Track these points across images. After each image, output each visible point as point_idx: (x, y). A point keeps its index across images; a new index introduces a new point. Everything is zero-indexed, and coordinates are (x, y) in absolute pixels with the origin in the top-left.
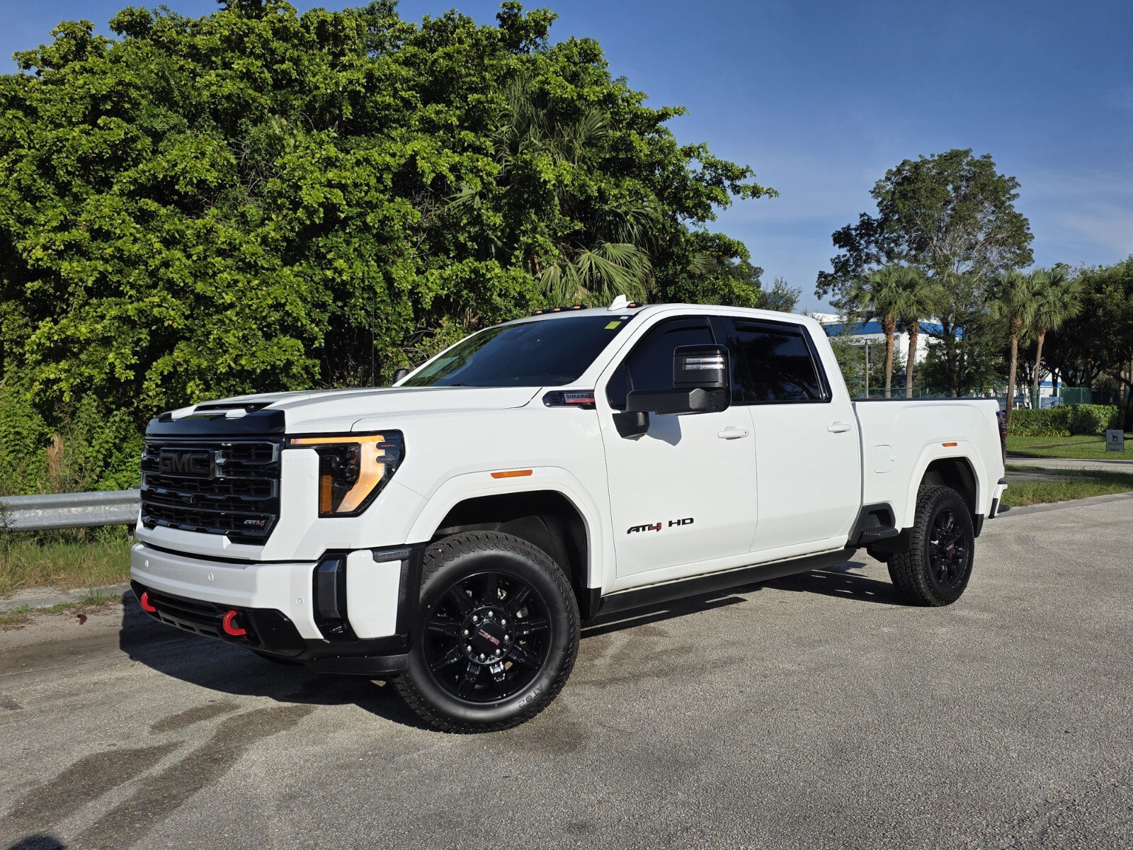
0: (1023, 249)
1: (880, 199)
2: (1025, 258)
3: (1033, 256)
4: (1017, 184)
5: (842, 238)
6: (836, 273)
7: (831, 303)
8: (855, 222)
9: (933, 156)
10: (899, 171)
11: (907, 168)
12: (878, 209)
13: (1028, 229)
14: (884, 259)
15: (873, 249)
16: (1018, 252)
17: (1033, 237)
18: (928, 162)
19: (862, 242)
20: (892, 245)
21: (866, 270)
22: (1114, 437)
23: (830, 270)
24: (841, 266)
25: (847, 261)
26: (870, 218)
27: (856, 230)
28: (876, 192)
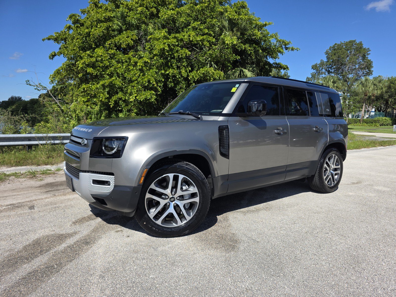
0: (370, 71)
1: (327, 55)
2: (370, 73)
3: (373, 73)
4: (370, 50)
5: (314, 67)
8: (319, 62)
9: (344, 42)
11: (336, 46)
12: (326, 58)
13: (372, 64)
14: (327, 74)
15: (324, 70)
16: (368, 71)
17: (373, 67)
18: (343, 44)
19: (321, 68)
20: (330, 69)
21: (321, 77)
25: (316, 74)
26: (323, 61)
27: (319, 65)
28: (327, 53)
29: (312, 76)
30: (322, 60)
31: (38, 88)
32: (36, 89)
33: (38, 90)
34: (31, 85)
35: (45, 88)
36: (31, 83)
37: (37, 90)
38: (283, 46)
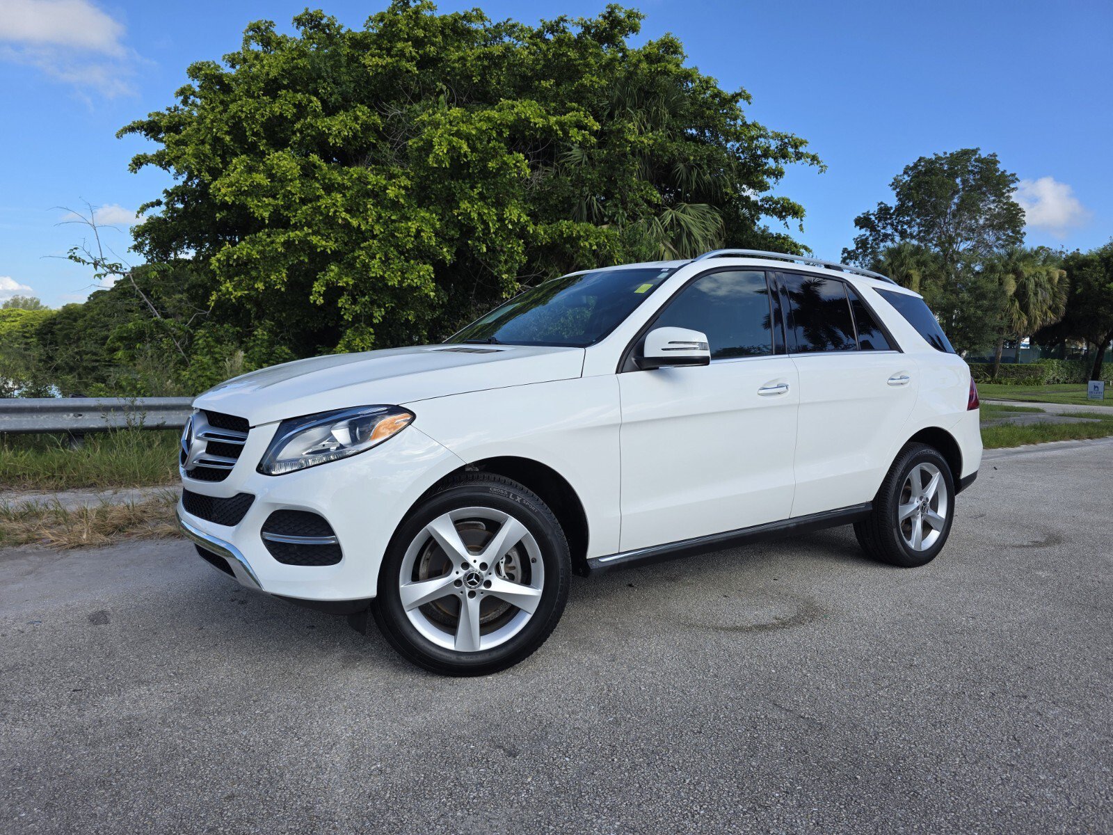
0: (1018, 232)
1: (898, 190)
2: (1018, 239)
3: (1024, 238)
4: (1017, 179)
5: (862, 222)
6: (857, 249)
8: (874, 209)
9: (945, 153)
10: (916, 166)
11: (922, 164)
12: (896, 199)
13: (1022, 216)
15: (889, 231)
16: (1012, 235)
17: (1025, 223)
18: (941, 159)
19: (880, 224)
20: (905, 227)
22: (1095, 387)
23: (852, 247)
25: (866, 239)
26: (888, 205)
27: (875, 215)
28: (895, 184)
29: (857, 245)
30: (882, 203)
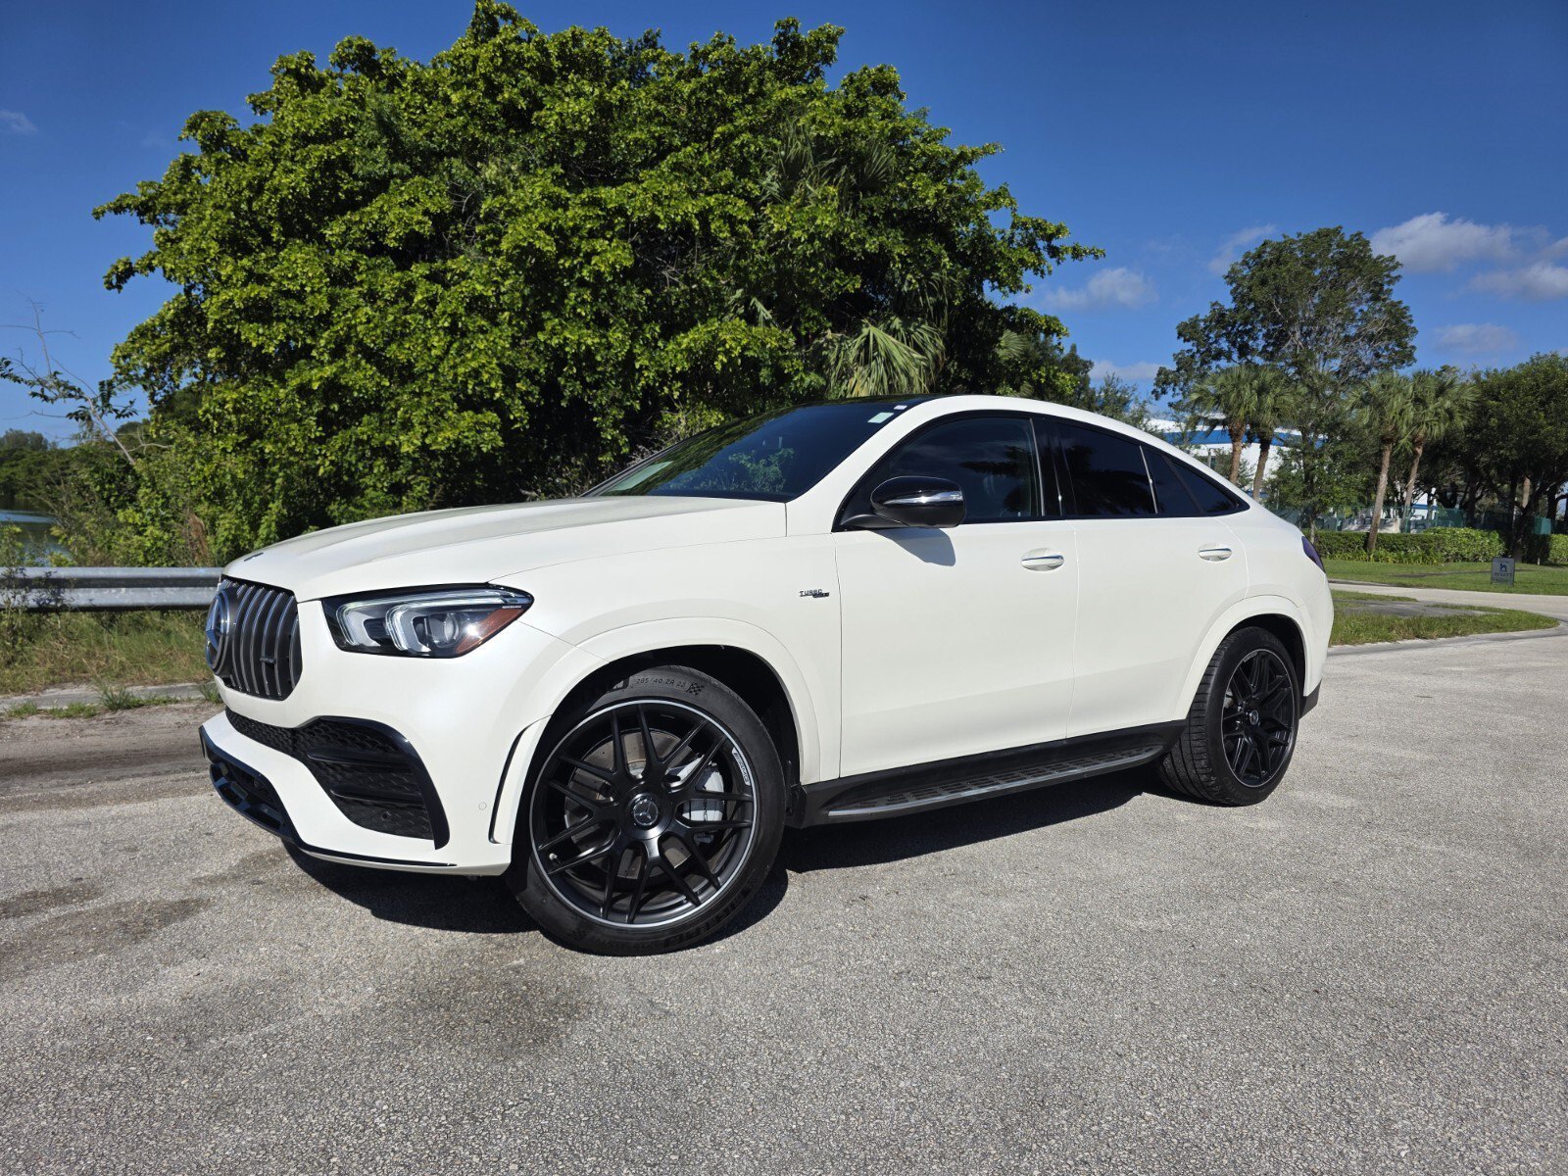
0: (1403, 346)
1: (1234, 285)
2: (1406, 356)
3: (1416, 354)
5: (1186, 331)
6: (1178, 370)
7: (1170, 405)
8: (1205, 312)
10: (1258, 253)
11: (1268, 250)
12: (1231, 298)
13: (1411, 321)
14: (1235, 356)
15: (1224, 345)
16: (1397, 349)
17: (1415, 331)
18: (1293, 242)
19: (1211, 335)
21: (1214, 367)
22: (1502, 566)
23: (1172, 366)
24: (1184, 363)
25: (1193, 356)
26: (1222, 308)
27: (1205, 321)
28: (1231, 278)
29: (1179, 363)
31: (47, 393)
32: (34, 394)
33: (46, 399)
34: (17, 379)
35: (73, 393)
36: (17, 370)
37: (38, 399)
38: (1041, 244)
